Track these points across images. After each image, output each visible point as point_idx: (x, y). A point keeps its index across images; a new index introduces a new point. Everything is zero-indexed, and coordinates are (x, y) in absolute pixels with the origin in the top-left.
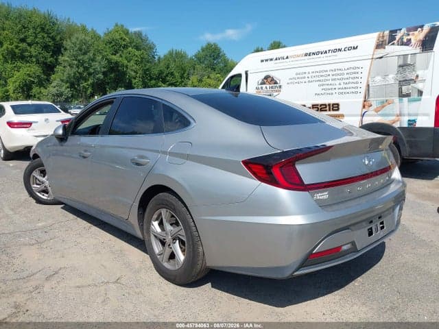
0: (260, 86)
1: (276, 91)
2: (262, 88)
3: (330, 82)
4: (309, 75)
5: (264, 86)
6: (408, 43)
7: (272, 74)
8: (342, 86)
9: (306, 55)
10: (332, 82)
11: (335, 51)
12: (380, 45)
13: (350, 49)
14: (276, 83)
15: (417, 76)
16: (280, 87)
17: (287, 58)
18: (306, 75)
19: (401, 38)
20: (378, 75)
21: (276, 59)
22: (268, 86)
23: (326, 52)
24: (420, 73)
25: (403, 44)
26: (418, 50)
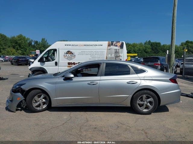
0: (65, 55)
1: (73, 57)
2: (66, 55)
3: (94, 55)
4: (87, 52)
5: (67, 55)
6: (117, 46)
7: (71, 50)
8: (98, 57)
9: (85, 45)
10: (95, 55)
11: (95, 45)
12: (109, 45)
13: (100, 45)
14: (73, 54)
15: (120, 55)
16: (75, 55)
17: (77, 45)
18: (85, 52)
19: (115, 44)
20: (109, 54)
21: (72, 45)
22: (69, 55)
23: (92, 45)
24: (120, 54)
25: (115, 46)
26: (119, 48)
